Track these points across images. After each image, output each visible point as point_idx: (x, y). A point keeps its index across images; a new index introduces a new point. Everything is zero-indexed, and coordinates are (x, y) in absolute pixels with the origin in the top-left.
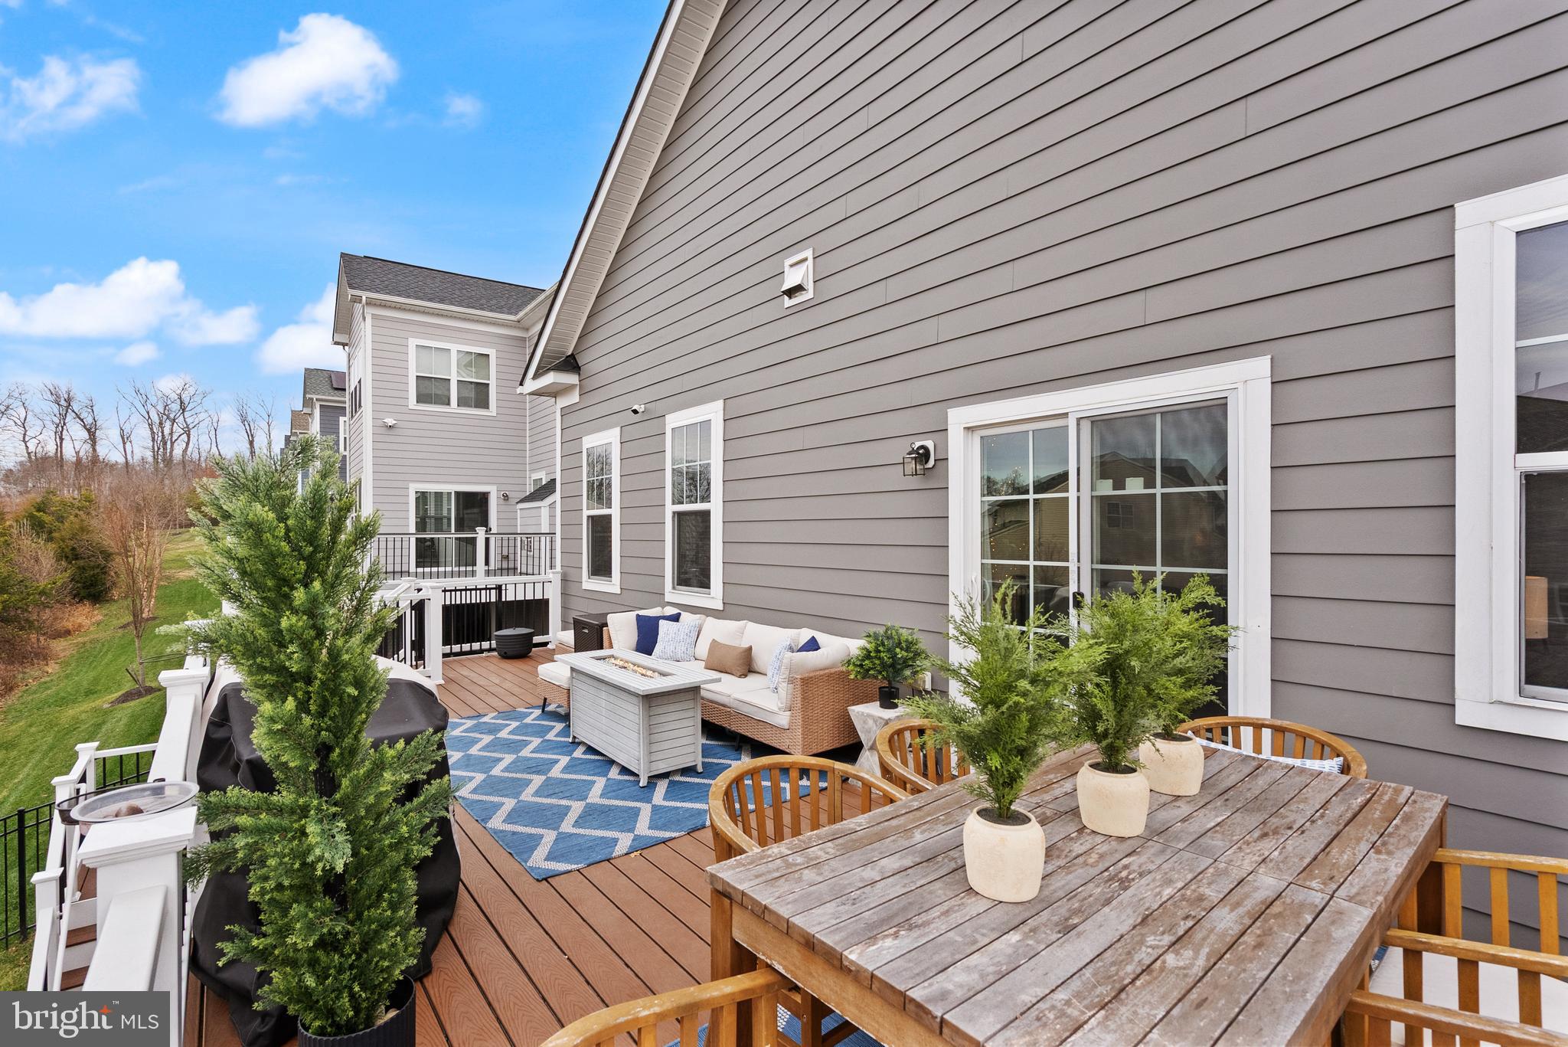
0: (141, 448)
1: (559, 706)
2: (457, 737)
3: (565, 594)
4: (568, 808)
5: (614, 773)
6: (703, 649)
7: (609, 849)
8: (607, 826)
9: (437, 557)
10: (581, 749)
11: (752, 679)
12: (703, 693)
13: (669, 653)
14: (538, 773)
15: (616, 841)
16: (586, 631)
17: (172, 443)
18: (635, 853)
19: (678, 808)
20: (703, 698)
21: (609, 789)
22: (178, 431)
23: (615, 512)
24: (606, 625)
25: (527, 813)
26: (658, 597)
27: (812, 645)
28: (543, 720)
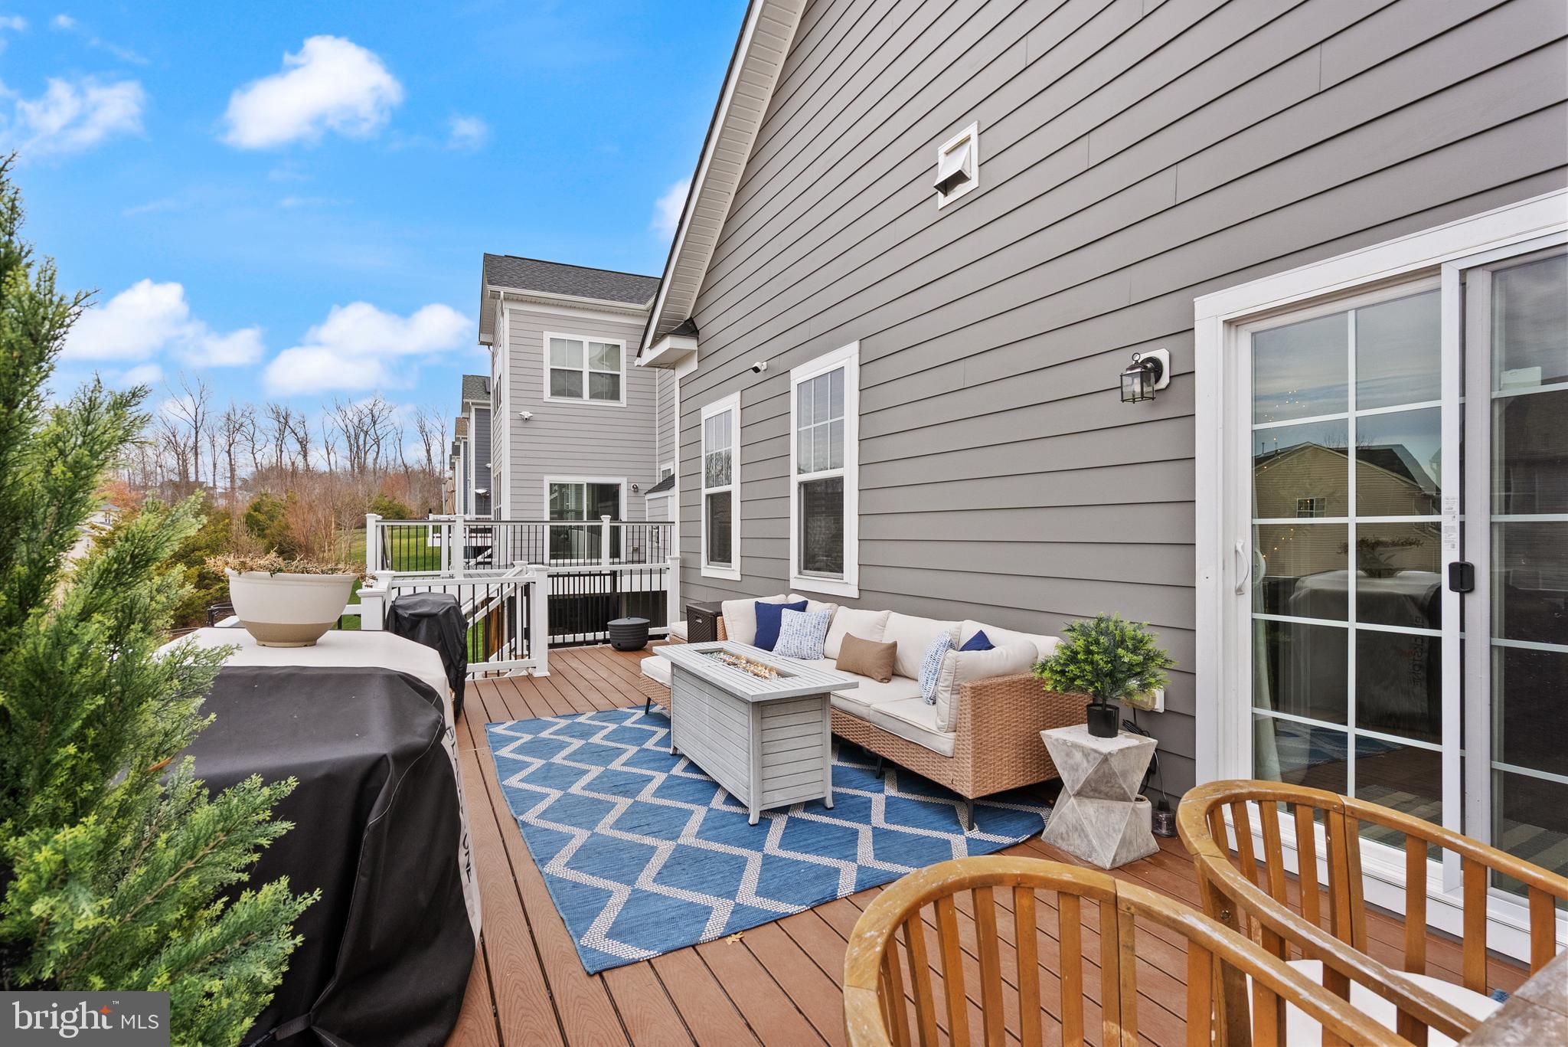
0: (341, 460)
1: (664, 709)
2: (544, 740)
3: (683, 583)
4: (653, 849)
5: (718, 801)
6: (834, 645)
7: (698, 926)
8: (697, 886)
9: (570, 548)
10: (682, 764)
11: (896, 684)
12: (834, 700)
13: (794, 649)
14: (625, 794)
15: (708, 911)
16: (700, 621)
17: (366, 453)
18: (734, 938)
19: (798, 862)
20: (833, 707)
21: (710, 824)
22: (370, 442)
23: (735, 488)
24: (720, 614)
25: (599, 853)
26: (782, 583)
27: (981, 642)
28: (644, 723)
